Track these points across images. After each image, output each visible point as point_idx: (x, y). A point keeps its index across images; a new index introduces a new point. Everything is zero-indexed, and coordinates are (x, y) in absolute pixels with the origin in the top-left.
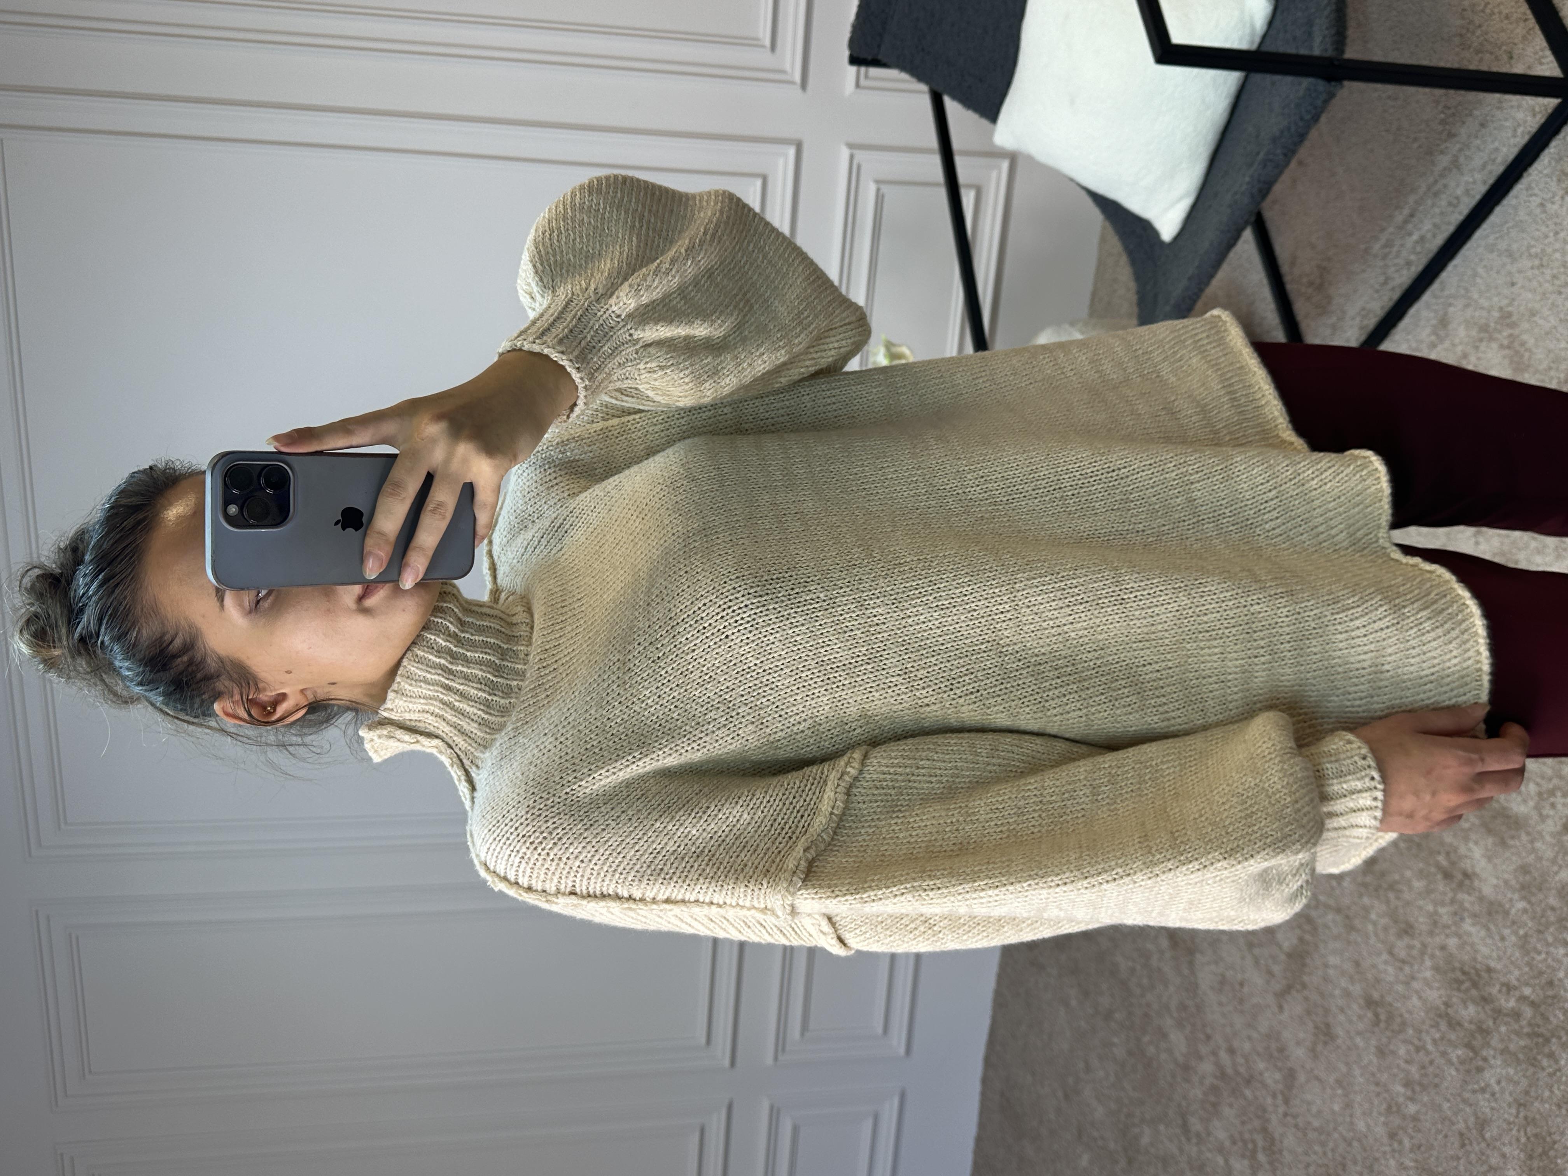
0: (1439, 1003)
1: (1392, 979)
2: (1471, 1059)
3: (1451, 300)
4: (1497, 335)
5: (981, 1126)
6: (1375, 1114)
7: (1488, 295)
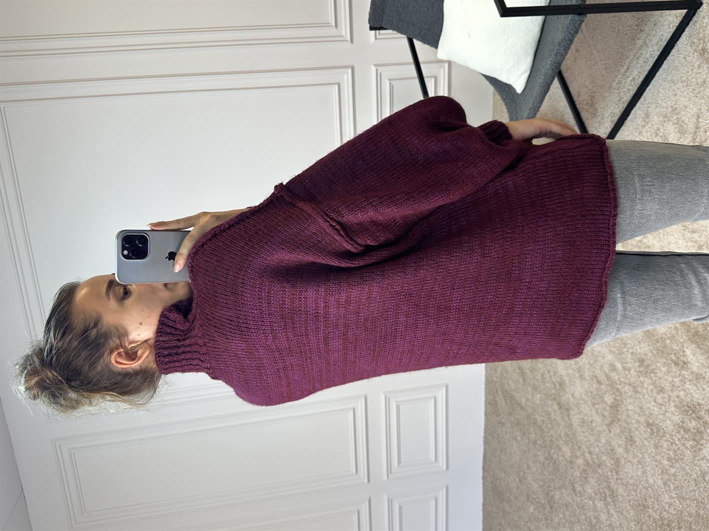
0: (679, 421)
1: (657, 413)
2: (696, 445)
3: (649, 105)
4: (671, 119)
5: (485, 498)
6: (657, 475)
7: (666, 101)
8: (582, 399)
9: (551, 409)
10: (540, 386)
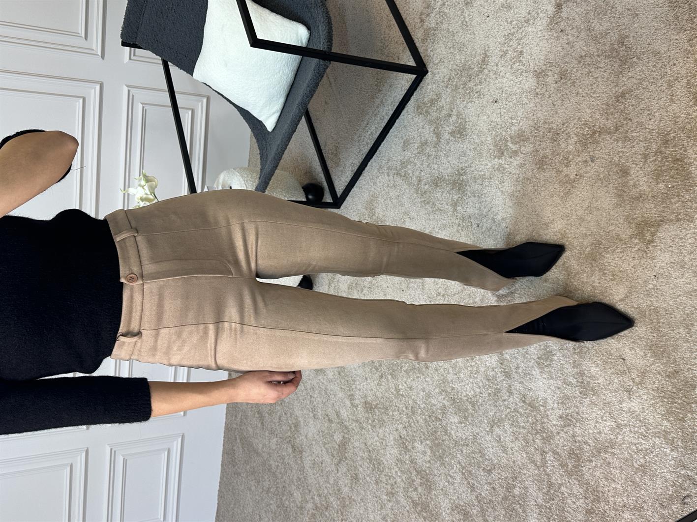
8: (315, 439)
9: (286, 453)
10: (276, 429)
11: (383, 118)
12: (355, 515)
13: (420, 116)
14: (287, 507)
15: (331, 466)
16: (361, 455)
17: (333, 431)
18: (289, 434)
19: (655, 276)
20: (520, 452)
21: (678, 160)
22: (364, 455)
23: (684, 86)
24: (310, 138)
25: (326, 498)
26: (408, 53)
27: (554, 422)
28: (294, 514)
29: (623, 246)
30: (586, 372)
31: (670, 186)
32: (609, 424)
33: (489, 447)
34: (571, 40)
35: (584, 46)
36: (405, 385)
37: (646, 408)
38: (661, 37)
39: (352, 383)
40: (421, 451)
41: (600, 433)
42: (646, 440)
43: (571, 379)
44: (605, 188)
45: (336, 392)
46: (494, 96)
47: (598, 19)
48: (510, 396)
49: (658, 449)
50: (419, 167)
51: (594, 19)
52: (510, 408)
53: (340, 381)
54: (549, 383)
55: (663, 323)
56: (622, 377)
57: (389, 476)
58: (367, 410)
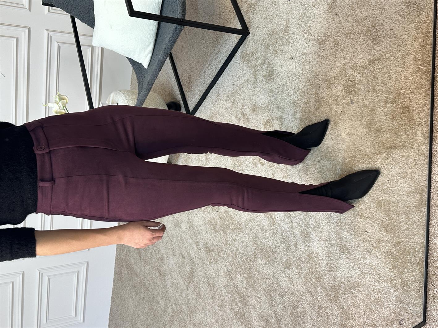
8: (173, 268)
9: (155, 276)
10: (149, 261)
11: (220, 61)
12: (199, 318)
13: (244, 62)
14: (155, 310)
15: (184, 286)
16: (203, 280)
17: (185, 264)
18: (157, 264)
19: (389, 181)
20: (302, 285)
21: (406, 107)
22: (204, 281)
23: (412, 59)
24: (172, 70)
25: (180, 306)
26: (237, 19)
27: (323, 268)
28: (160, 315)
29: (369, 160)
30: (344, 238)
31: (400, 124)
32: (357, 272)
33: (283, 281)
34: (342, 21)
35: (350, 26)
36: (232, 238)
37: (380, 263)
38: (399, 25)
39: (198, 234)
40: (240, 280)
41: (351, 277)
42: (379, 284)
43: (334, 242)
44: (360, 122)
45: (187, 240)
46: (292, 54)
47: (359, 9)
48: (296, 250)
49: (386, 290)
50: (243, 97)
51: (357, 9)
52: (296, 257)
53: (190, 233)
54: (320, 244)
55: (392, 211)
56: (366, 243)
57: (220, 295)
58: (207, 252)
